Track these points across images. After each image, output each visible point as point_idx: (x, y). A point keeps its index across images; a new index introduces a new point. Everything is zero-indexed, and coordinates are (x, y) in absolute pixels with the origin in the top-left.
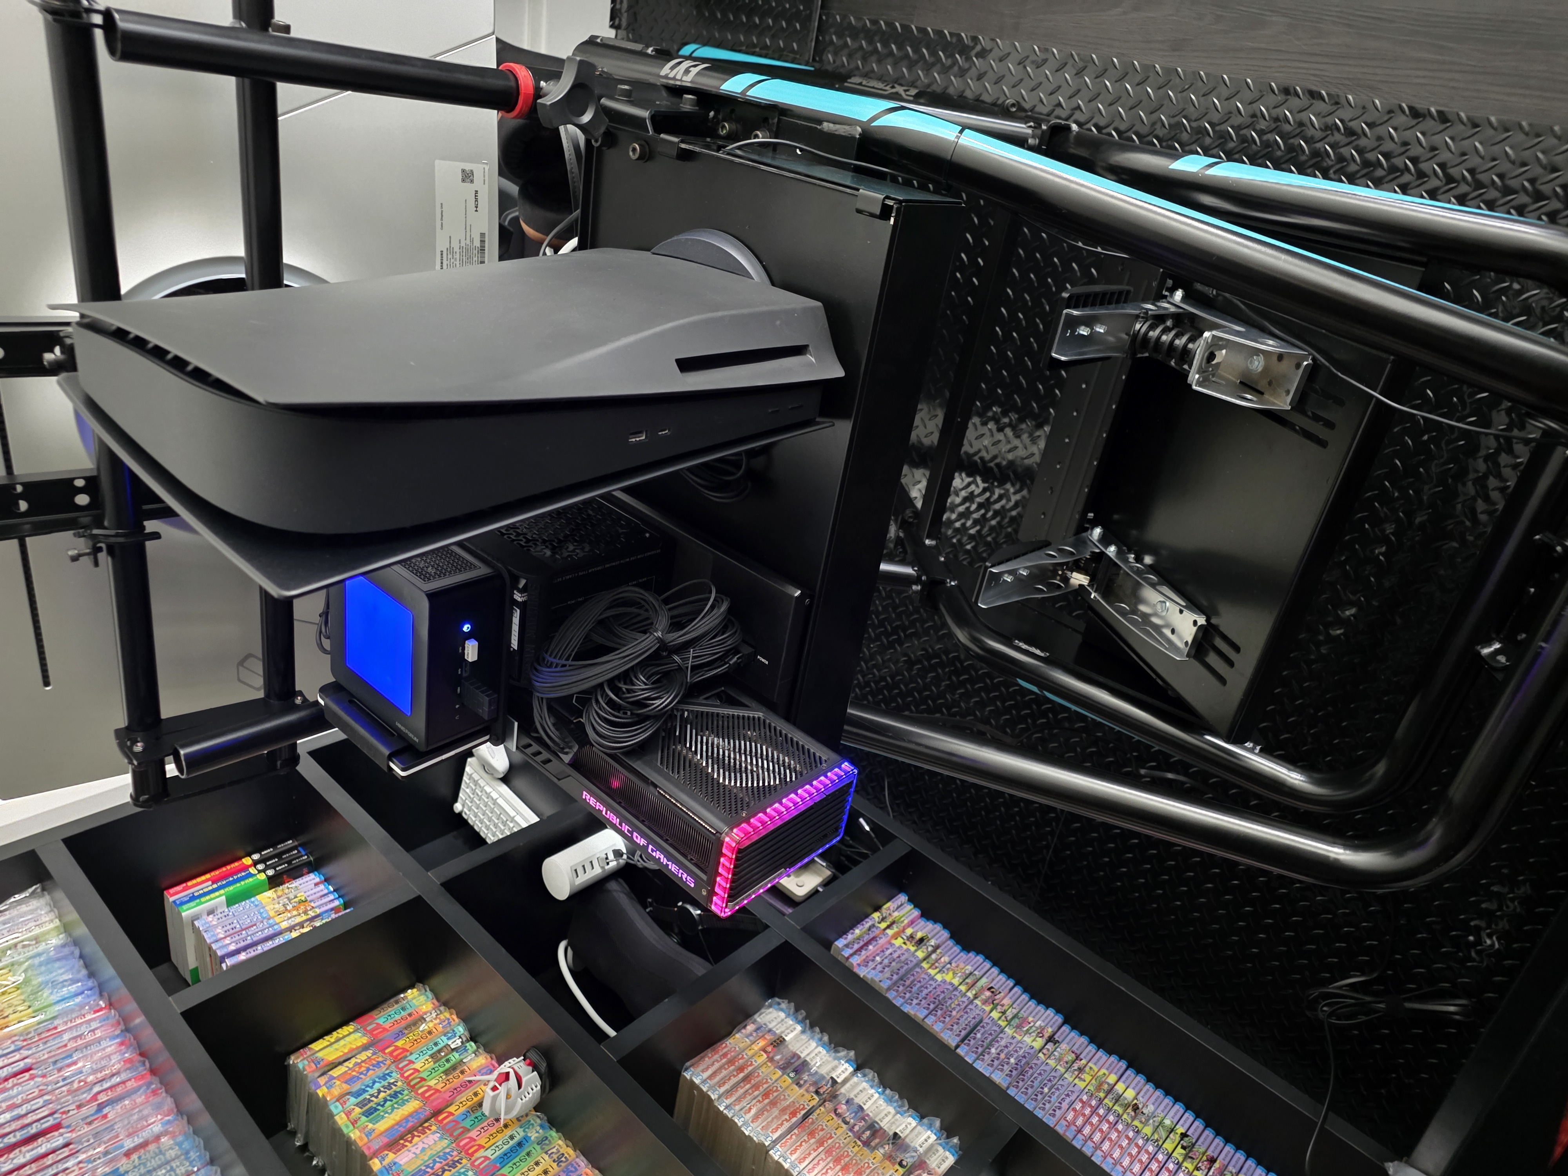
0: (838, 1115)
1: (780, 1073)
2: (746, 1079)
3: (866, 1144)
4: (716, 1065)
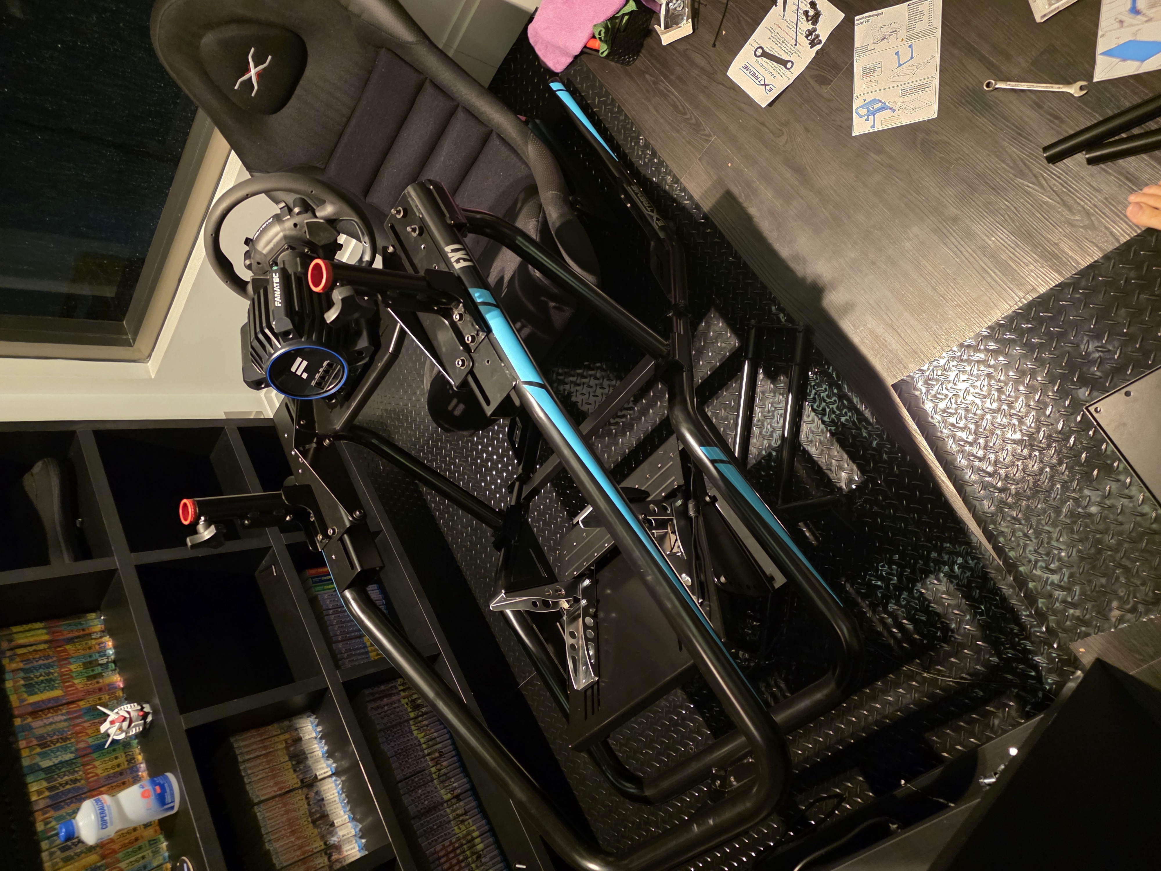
0: (307, 798)
1: (287, 758)
3: (314, 822)
4: (253, 740)
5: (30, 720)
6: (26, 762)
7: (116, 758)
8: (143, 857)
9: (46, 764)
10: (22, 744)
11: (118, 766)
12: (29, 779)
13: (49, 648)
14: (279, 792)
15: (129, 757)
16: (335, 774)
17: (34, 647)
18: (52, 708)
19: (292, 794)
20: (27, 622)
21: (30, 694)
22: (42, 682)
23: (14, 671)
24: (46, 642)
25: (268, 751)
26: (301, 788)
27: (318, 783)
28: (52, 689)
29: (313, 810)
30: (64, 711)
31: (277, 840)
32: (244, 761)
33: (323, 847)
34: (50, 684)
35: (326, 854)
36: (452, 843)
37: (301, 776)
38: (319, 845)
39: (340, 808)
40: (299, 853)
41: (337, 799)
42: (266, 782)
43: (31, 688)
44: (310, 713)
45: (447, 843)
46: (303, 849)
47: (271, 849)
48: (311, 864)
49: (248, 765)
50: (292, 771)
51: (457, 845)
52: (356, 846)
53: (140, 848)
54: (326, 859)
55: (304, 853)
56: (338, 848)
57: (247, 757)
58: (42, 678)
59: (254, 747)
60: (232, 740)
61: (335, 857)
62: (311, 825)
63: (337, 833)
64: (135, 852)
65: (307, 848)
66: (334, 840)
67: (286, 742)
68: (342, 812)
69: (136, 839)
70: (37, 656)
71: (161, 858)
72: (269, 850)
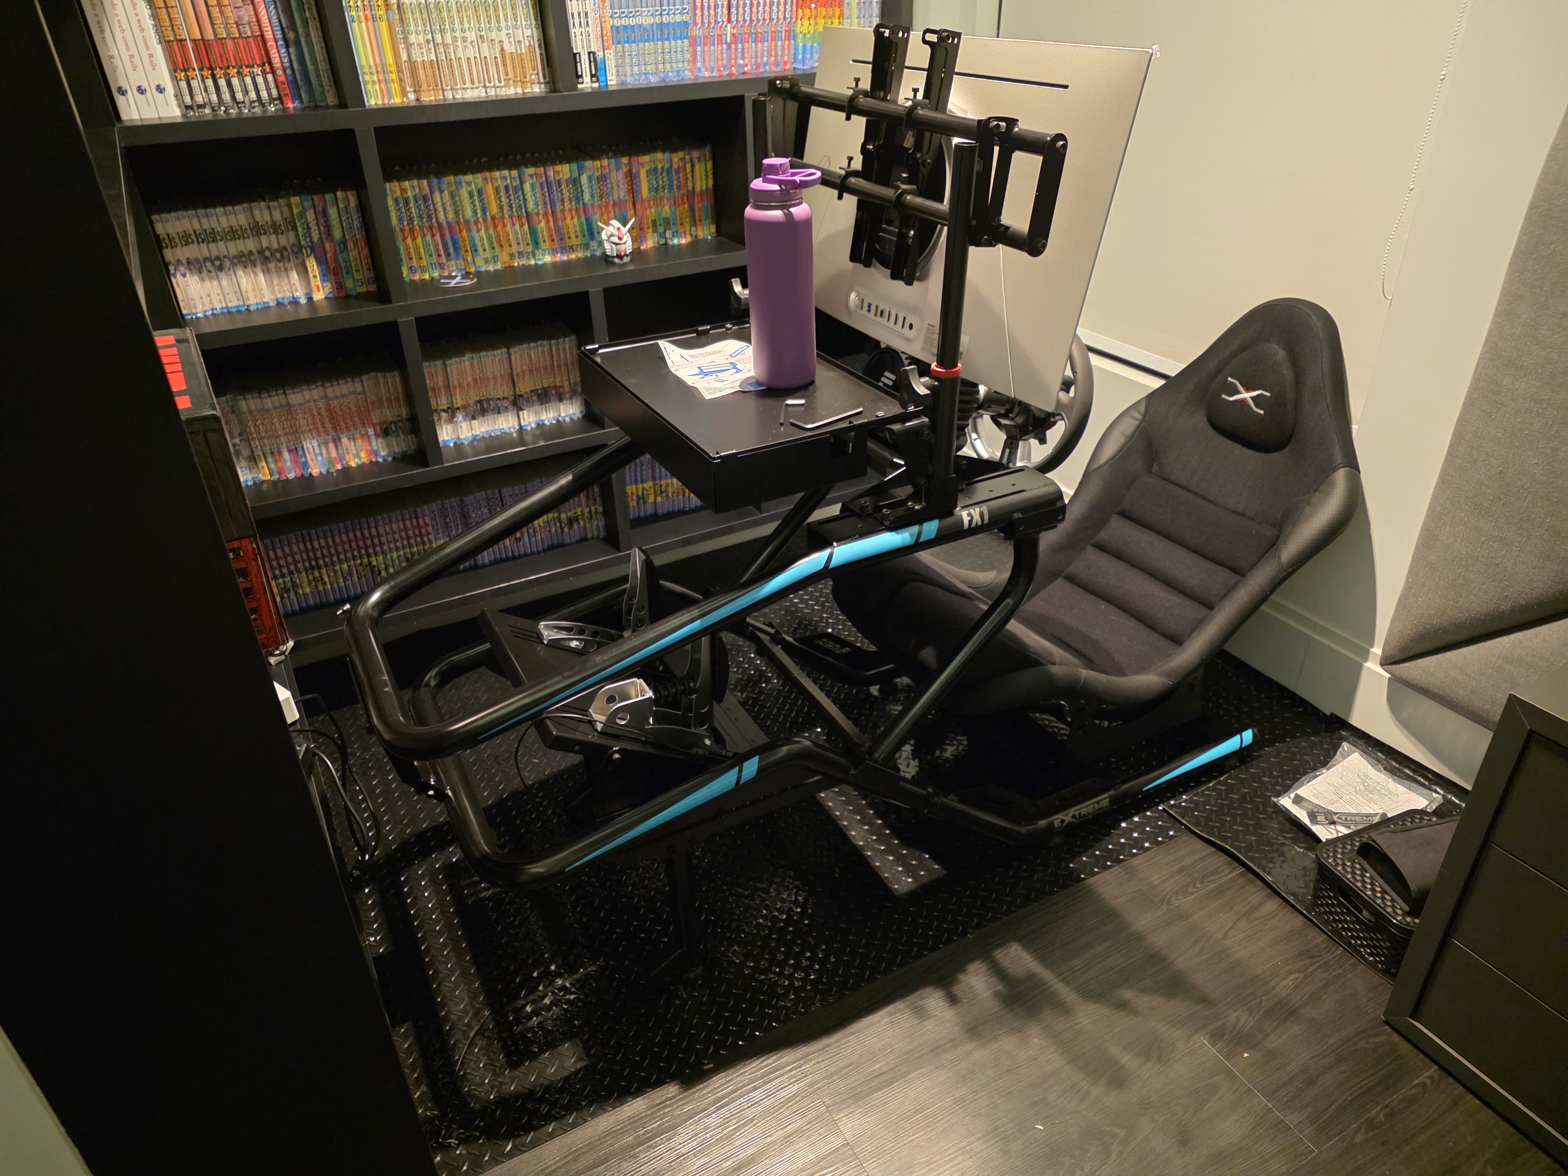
0: (504, 398)
1: (545, 385)
2: (552, 366)
3: (480, 402)
4: (569, 356)
5: (625, 169)
6: (589, 164)
7: (577, 237)
8: (484, 250)
9: (584, 179)
10: (605, 162)
11: (569, 238)
12: (574, 166)
13: (688, 190)
14: (515, 373)
15: (575, 247)
16: (521, 429)
17: (690, 178)
18: (632, 188)
19: (511, 386)
20: (714, 174)
21: (648, 173)
22: (657, 182)
23: (671, 160)
24: (693, 188)
25: (556, 369)
26: (515, 395)
27: (515, 412)
28: (650, 190)
29: (491, 402)
30: (627, 198)
31: (472, 365)
32: (551, 345)
33: (456, 406)
34: (655, 189)
35: (449, 408)
36: (429, 533)
37: (525, 396)
38: (458, 402)
39: (488, 429)
40: (456, 383)
41: (497, 427)
42: (527, 362)
43: (653, 172)
44: (584, 412)
45: (430, 529)
46: (458, 388)
47: (465, 358)
48: (443, 393)
49: (546, 349)
50: (533, 388)
51: (425, 539)
52: (449, 438)
53: (493, 248)
54: (445, 407)
55: (454, 387)
56: (451, 420)
57: (554, 348)
58: (661, 182)
59: (562, 357)
60: (573, 337)
61: (443, 414)
62: (478, 399)
63: (465, 421)
64: (491, 243)
65: (458, 391)
66: (459, 417)
67: (560, 387)
68: (483, 430)
69: (501, 246)
70: (681, 180)
71: (481, 264)
72: (464, 355)
